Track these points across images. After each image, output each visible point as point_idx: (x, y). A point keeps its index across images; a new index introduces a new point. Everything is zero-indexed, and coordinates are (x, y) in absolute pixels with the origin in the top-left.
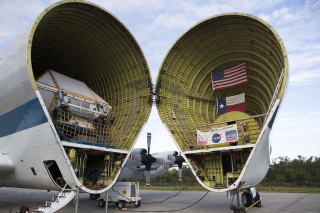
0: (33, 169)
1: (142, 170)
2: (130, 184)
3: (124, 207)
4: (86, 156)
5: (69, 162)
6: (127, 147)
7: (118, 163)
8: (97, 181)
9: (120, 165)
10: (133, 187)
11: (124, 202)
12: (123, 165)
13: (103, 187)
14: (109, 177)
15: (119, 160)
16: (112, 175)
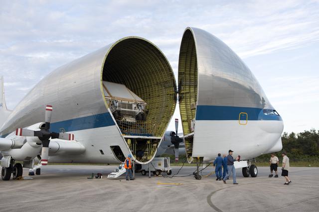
0: (101, 151)
1: (172, 148)
2: (163, 159)
3: (160, 174)
4: (136, 143)
5: (128, 146)
6: (160, 134)
7: (155, 145)
8: (142, 157)
9: (157, 147)
10: (165, 161)
11: (160, 171)
12: (158, 147)
13: (146, 160)
14: (150, 154)
15: (155, 143)
16: (152, 153)
